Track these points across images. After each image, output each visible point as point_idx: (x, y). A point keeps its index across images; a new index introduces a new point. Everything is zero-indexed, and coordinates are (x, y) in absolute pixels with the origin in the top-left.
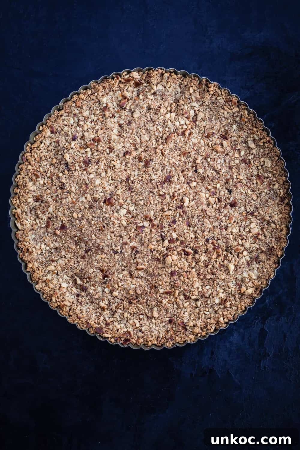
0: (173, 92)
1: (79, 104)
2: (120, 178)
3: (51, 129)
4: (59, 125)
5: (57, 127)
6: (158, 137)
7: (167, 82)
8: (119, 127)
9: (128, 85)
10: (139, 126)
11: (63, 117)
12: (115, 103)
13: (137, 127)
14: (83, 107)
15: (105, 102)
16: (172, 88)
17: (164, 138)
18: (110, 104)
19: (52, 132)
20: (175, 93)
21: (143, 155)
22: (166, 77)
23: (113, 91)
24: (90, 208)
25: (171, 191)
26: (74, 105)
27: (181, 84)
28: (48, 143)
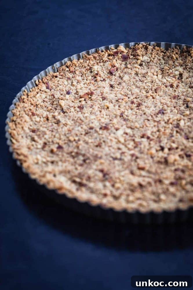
0: (158, 64)
1: (72, 69)
2: (114, 114)
3: (47, 85)
4: (54, 84)
5: (52, 85)
6: (147, 90)
7: (151, 54)
8: (111, 87)
9: (116, 58)
10: (129, 84)
11: (58, 79)
12: (105, 72)
13: (127, 85)
14: (76, 72)
15: (96, 70)
16: (156, 59)
17: (153, 89)
18: (101, 73)
19: (47, 88)
20: (159, 64)
21: (135, 100)
22: (150, 49)
23: (103, 62)
24: (87, 133)
25: (166, 119)
26: (67, 69)
27: (164, 56)
28: (44, 96)
